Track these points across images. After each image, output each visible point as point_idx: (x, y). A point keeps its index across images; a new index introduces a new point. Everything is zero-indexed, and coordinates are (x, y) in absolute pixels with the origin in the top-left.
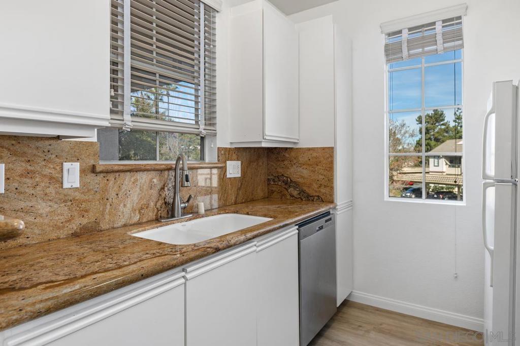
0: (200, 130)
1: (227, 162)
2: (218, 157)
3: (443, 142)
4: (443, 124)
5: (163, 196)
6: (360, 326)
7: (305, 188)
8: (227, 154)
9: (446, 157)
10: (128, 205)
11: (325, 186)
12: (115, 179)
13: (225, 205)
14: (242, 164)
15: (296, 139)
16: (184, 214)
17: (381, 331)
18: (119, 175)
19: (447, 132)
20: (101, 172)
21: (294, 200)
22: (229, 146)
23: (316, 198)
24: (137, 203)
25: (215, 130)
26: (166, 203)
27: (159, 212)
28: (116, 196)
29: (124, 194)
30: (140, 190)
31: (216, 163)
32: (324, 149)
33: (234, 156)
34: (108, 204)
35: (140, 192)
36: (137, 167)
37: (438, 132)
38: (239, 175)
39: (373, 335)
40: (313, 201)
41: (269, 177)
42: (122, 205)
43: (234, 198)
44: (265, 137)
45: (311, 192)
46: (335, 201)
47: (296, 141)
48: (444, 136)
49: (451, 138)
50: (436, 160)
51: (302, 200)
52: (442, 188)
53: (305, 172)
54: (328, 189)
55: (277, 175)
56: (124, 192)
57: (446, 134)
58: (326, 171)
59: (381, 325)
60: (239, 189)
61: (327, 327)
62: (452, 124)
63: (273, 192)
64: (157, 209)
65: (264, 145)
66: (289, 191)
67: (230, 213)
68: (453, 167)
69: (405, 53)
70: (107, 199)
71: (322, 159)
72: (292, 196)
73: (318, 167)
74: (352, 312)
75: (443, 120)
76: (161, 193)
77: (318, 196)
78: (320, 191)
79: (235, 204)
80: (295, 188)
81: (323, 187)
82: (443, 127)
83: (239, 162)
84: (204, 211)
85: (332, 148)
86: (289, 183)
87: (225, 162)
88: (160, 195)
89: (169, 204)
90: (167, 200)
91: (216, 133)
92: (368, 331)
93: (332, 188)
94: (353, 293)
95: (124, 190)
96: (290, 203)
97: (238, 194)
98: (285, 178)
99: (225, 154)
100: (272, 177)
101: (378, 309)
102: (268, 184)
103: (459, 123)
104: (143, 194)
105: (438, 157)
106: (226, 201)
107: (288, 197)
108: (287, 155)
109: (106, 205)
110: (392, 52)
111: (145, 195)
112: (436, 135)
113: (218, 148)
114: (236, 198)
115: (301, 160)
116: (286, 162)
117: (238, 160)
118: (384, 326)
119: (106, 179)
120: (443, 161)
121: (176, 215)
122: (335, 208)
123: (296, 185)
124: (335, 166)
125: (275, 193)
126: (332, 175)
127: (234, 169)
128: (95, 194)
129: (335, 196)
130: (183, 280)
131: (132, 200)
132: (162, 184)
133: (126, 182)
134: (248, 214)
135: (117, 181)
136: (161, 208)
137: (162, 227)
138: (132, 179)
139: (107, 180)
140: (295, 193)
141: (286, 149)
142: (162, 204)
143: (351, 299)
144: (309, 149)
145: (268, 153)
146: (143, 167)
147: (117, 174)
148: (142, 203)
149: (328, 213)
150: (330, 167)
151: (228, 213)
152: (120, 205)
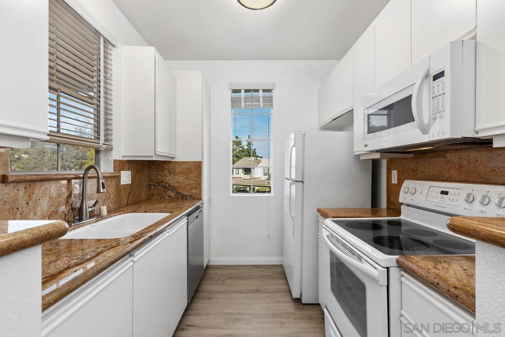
0: (100, 144)
1: (121, 172)
2: (114, 167)
3: (241, 158)
4: (241, 147)
5: (70, 202)
6: (219, 279)
7: (180, 190)
8: (121, 165)
9: (243, 169)
10: (38, 213)
11: (196, 188)
12: (25, 189)
13: (119, 207)
14: (132, 173)
15: (173, 155)
16: (91, 217)
17: (232, 278)
18: (29, 185)
19: (243, 152)
20: (13, 182)
21: (171, 200)
22: (121, 159)
23: (189, 197)
24: (46, 211)
25: (111, 145)
26: (72, 208)
27: (67, 217)
28: (26, 205)
29: (35, 202)
30: (50, 198)
31: (113, 173)
32: (195, 162)
33: (127, 167)
34: (18, 213)
35: (50, 200)
36: (49, 177)
37: (238, 152)
38: (130, 182)
39: (228, 281)
40: (186, 199)
41: (150, 184)
42: (32, 213)
43: (126, 201)
44: (156, 153)
45: (185, 193)
46: (202, 198)
47: (174, 156)
48: (242, 155)
49: (246, 156)
50: (237, 170)
51: (178, 199)
52: (241, 188)
53: (180, 179)
54: (197, 190)
55: (157, 182)
56: (34, 200)
57: (242, 154)
58: (196, 178)
59: (231, 274)
60: (130, 193)
61: (199, 285)
62: (246, 147)
63: (153, 194)
64: (65, 214)
65: (154, 159)
66: (168, 193)
67: (129, 213)
68: (247, 174)
69: (243, 104)
70: (18, 209)
71: (194, 169)
72: (170, 197)
73: (191, 175)
74: (211, 272)
75: (241, 144)
76: (68, 200)
77: (190, 196)
78: (192, 192)
79: (127, 206)
80: (172, 191)
81: (194, 189)
82: (241, 149)
83: (130, 172)
84: (106, 213)
85: (201, 162)
86: (167, 187)
87: (120, 172)
88: (68, 202)
89: (75, 209)
90: (74, 206)
91: (112, 148)
92: (224, 280)
93: (201, 189)
94: (211, 260)
95: (34, 199)
96: (169, 202)
97: (129, 198)
98: (164, 184)
99: (119, 165)
100: (153, 183)
101: (227, 266)
102: (149, 189)
103: (249, 147)
104: (53, 202)
105: (239, 168)
106: (120, 203)
107: (167, 198)
108: (166, 167)
109: (16, 214)
110: (235, 102)
111: (54, 202)
112: (237, 154)
113: (114, 160)
114: (127, 201)
115: (177, 170)
116: (165, 172)
117: (129, 170)
118: (233, 274)
119: (16, 189)
120: (241, 171)
121: (84, 219)
122: (203, 204)
123: (173, 188)
124: (202, 174)
125: (156, 195)
126: (201, 181)
127: (126, 177)
128: (4, 204)
129: (202, 195)
130: (132, 263)
131: (42, 208)
132: (69, 192)
133: (36, 192)
134: (146, 212)
135: (28, 191)
136: (68, 213)
137: (75, 230)
138: (42, 189)
139: (18, 190)
140: (172, 194)
141: (165, 162)
142: (70, 210)
143: (210, 264)
144: (184, 163)
145: (149, 165)
146: (54, 177)
147: (28, 184)
148: (51, 210)
149: (198, 208)
150: (199, 176)
151: (127, 213)
152: (30, 214)
